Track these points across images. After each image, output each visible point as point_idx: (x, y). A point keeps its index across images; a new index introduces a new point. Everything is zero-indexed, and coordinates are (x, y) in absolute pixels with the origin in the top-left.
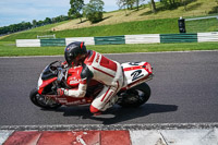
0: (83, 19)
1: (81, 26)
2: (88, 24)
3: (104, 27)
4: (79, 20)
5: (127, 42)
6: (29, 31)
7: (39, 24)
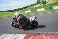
0: (41, 4)
1: (41, 5)
2: (42, 5)
3: (47, 5)
4: (40, 4)
5: (54, 8)
6: (27, 8)
7: (30, 6)
